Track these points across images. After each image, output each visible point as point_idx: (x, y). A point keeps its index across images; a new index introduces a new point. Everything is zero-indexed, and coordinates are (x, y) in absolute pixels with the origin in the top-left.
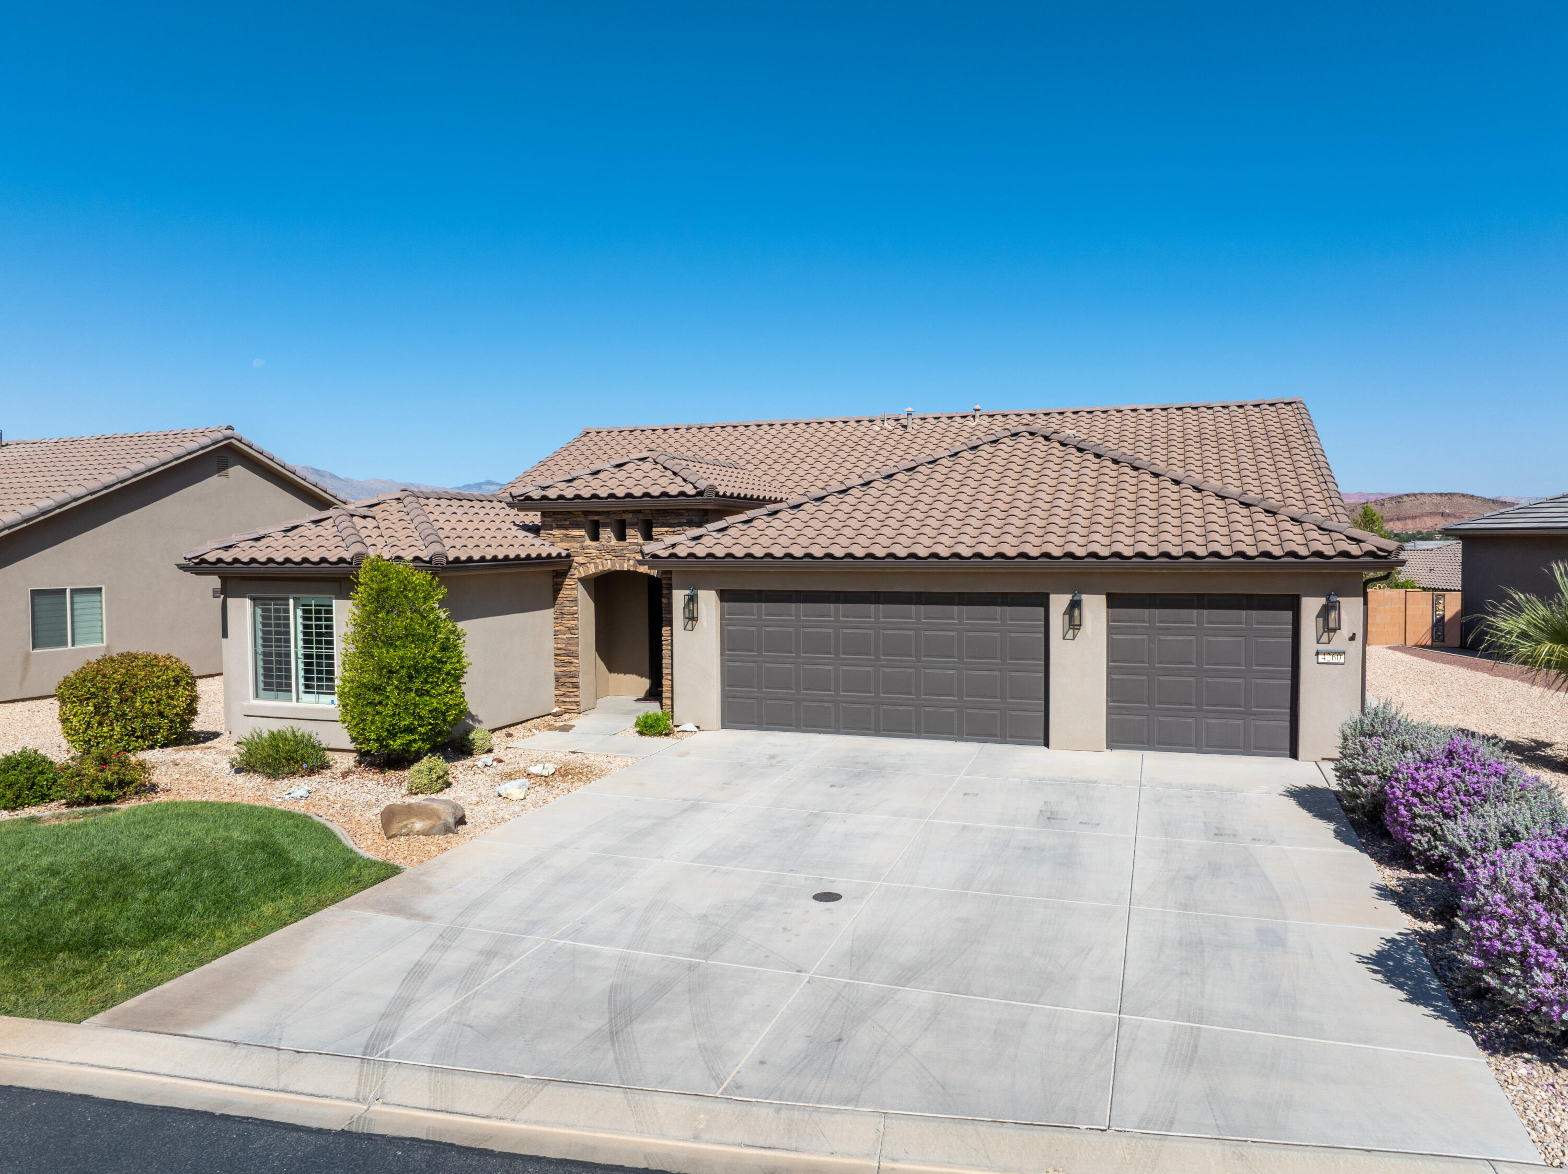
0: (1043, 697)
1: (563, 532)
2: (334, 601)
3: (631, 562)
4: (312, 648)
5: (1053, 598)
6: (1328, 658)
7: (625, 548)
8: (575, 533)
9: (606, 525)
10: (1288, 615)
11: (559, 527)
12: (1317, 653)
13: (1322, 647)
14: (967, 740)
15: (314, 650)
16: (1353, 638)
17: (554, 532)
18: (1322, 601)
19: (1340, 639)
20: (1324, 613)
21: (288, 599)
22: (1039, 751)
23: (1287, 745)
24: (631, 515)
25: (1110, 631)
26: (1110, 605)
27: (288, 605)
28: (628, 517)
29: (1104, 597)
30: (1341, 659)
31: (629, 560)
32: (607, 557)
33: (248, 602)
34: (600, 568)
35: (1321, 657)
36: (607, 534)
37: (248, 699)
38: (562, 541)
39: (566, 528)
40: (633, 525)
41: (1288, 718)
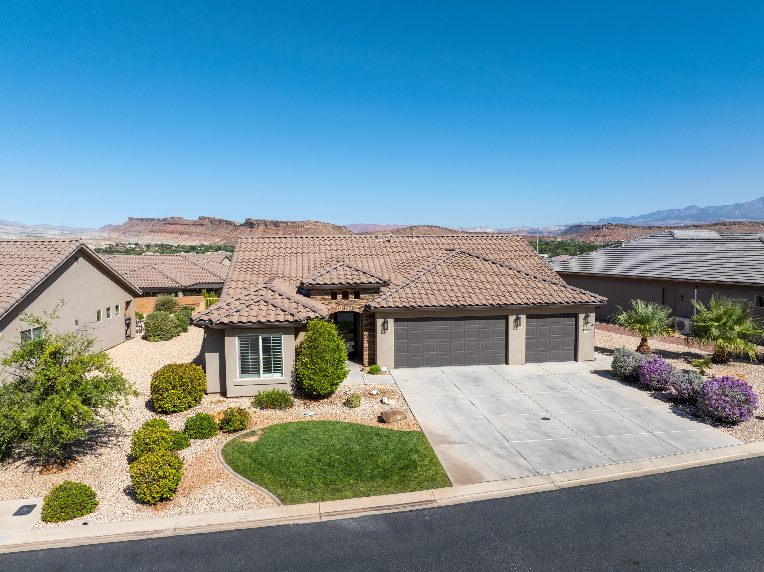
0: (505, 348)
1: (321, 297)
2: (283, 336)
3: (351, 308)
4: (271, 355)
5: (510, 317)
6: (586, 331)
7: (349, 302)
8: (327, 297)
9: (339, 294)
10: (574, 319)
11: (319, 295)
12: (583, 330)
13: (584, 328)
14: (481, 365)
15: (272, 356)
16: (592, 325)
17: (317, 297)
18: (585, 315)
19: (589, 325)
20: (586, 318)
21: (259, 336)
22: (504, 367)
23: (573, 357)
24: (351, 290)
25: (527, 326)
26: (527, 318)
27: (258, 338)
28: (350, 291)
29: (525, 316)
30: (589, 331)
31: (350, 307)
32: (341, 306)
33: (237, 338)
34: (338, 310)
35: (584, 332)
36: (340, 297)
37: (237, 378)
38: (320, 300)
39: (322, 295)
40: (351, 294)
41: (574, 349)
